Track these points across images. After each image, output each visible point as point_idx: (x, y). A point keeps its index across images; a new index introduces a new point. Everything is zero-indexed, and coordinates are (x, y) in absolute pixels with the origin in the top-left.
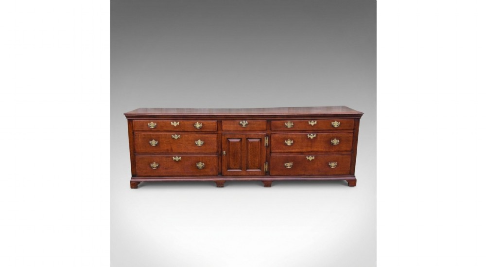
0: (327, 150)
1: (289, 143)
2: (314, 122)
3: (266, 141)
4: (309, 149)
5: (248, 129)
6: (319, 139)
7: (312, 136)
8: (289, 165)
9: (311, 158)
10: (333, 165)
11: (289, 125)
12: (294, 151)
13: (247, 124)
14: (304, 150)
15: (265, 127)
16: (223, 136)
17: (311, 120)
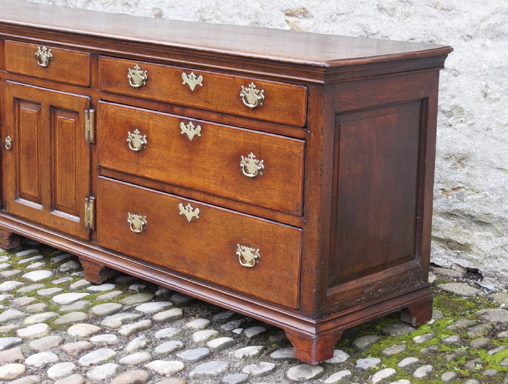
0: (232, 195)
1: (137, 140)
2: (197, 76)
3: (89, 126)
4: (186, 179)
5: (52, 76)
6: (209, 145)
7: (191, 131)
8: (137, 221)
9: (190, 212)
10: (248, 254)
11: (137, 76)
12: (149, 173)
13: (50, 59)
14: (174, 176)
15: (86, 75)
16: (7, 89)
17: (188, 68)
